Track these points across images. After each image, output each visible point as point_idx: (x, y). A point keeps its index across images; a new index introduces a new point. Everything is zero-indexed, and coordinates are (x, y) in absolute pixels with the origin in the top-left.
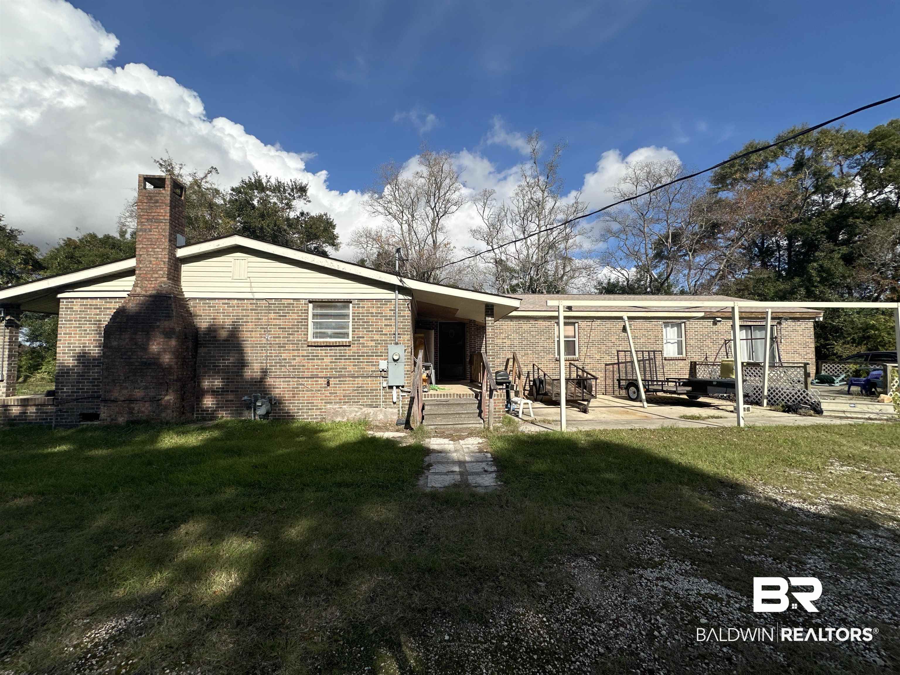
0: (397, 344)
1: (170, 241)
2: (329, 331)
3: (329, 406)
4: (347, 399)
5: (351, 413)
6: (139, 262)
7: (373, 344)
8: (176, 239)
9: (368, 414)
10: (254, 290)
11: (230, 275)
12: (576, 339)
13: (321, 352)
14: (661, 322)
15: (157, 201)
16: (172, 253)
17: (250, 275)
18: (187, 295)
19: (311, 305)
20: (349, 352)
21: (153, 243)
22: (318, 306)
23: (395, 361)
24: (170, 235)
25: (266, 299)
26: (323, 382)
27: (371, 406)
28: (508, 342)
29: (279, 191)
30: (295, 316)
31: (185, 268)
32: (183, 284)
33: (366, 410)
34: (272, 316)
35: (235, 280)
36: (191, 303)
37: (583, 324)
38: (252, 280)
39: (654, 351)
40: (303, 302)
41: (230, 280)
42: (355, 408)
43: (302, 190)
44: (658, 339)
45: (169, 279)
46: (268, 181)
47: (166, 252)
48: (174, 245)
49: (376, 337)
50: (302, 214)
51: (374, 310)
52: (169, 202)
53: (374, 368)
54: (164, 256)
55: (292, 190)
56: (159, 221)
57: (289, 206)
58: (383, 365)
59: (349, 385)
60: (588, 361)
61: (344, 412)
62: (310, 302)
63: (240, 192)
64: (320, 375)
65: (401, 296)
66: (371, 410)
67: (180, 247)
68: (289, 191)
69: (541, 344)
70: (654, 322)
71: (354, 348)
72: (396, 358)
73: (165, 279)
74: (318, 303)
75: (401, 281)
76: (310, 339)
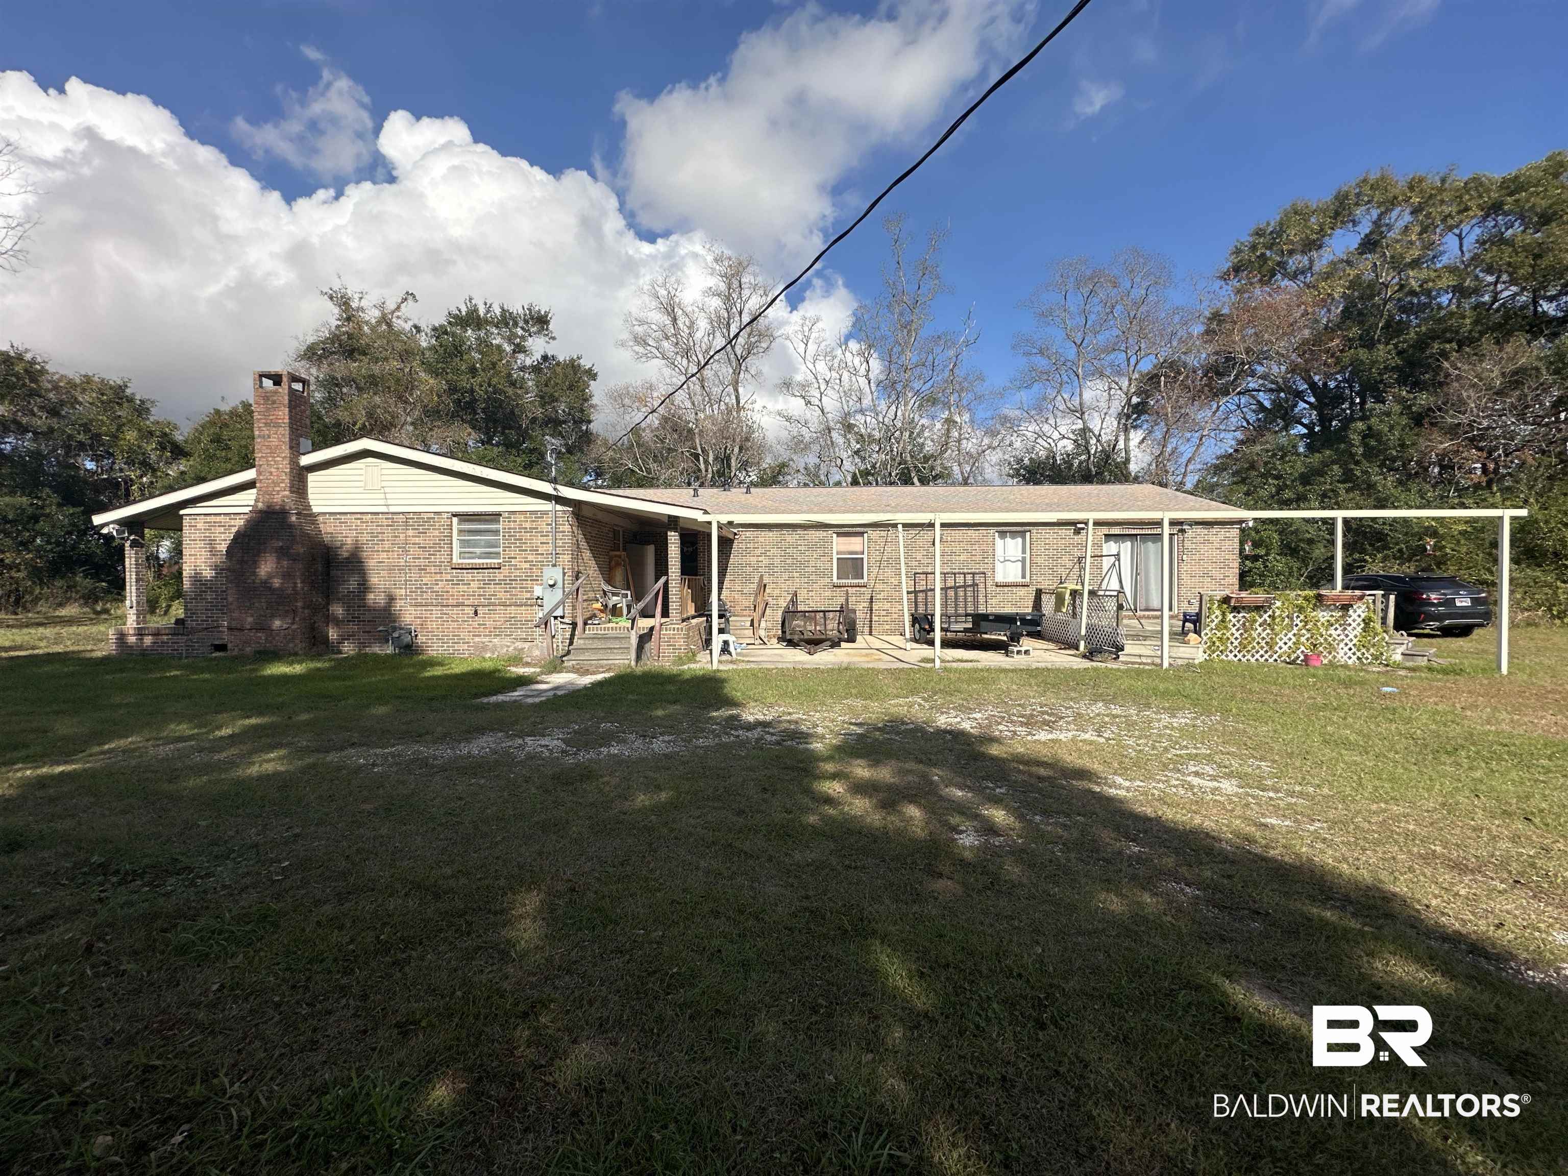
0: (554, 565)
1: (291, 448)
2: (478, 550)
3: (477, 639)
4: (497, 632)
5: (502, 647)
6: (259, 473)
7: (527, 565)
8: (298, 444)
9: (523, 649)
10: (389, 502)
11: (362, 484)
12: (865, 557)
13: (467, 576)
14: (992, 530)
15: (274, 402)
16: (294, 462)
17: (384, 484)
18: (315, 510)
19: (455, 520)
20: (499, 575)
21: (273, 451)
22: (465, 521)
23: (551, 586)
24: (291, 440)
25: (403, 513)
26: (470, 611)
27: (525, 640)
28: (765, 561)
29: (507, 325)
30: (436, 533)
31: (312, 477)
32: (310, 496)
33: (519, 645)
34: (410, 533)
35: (367, 491)
36: (321, 518)
37: (874, 534)
38: (387, 490)
39: (974, 574)
40: (445, 516)
41: (361, 490)
42: (507, 641)
43: (541, 321)
44: (989, 555)
45: (291, 492)
46: (488, 312)
47: (287, 462)
48: (296, 451)
49: (530, 558)
50: (545, 358)
51: (528, 525)
52: (286, 402)
53: (528, 595)
54: (285, 466)
55: (526, 322)
56: (277, 426)
57: (520, 349)
58: (538, 591)
59: (500, 614)
60: (879, 587)
61: (495, 646)
62: (454, 516)
63: (446, 333)
64: (466, 602)
65: (559, 507)
66: (526, 645)
67: (304, 454)
68: (521, 324)
69: (812, 563)
70: (983, 531)
71: (505, 571)
72: (551, 583)
73: (287, 493)
74: (464, 517)
75: (555, 489)
76: (456, 560)
